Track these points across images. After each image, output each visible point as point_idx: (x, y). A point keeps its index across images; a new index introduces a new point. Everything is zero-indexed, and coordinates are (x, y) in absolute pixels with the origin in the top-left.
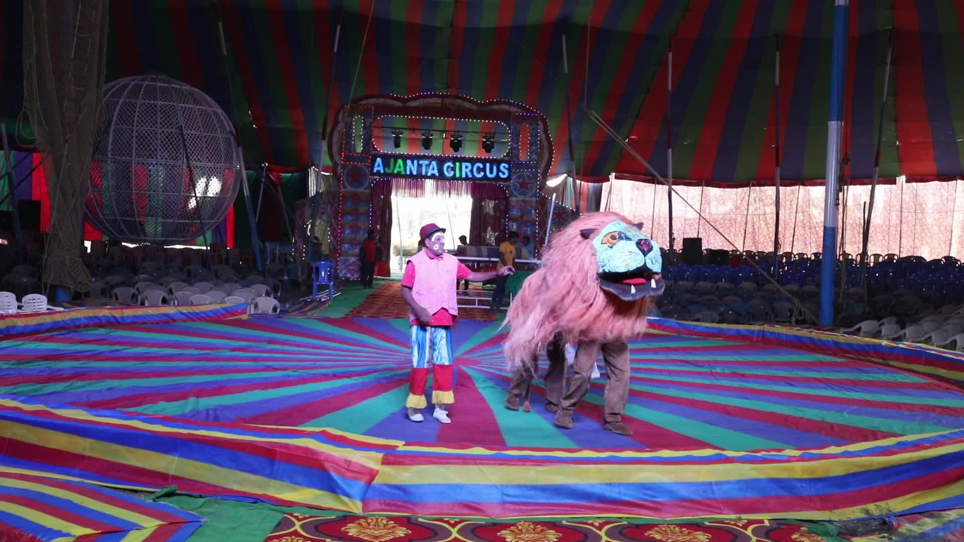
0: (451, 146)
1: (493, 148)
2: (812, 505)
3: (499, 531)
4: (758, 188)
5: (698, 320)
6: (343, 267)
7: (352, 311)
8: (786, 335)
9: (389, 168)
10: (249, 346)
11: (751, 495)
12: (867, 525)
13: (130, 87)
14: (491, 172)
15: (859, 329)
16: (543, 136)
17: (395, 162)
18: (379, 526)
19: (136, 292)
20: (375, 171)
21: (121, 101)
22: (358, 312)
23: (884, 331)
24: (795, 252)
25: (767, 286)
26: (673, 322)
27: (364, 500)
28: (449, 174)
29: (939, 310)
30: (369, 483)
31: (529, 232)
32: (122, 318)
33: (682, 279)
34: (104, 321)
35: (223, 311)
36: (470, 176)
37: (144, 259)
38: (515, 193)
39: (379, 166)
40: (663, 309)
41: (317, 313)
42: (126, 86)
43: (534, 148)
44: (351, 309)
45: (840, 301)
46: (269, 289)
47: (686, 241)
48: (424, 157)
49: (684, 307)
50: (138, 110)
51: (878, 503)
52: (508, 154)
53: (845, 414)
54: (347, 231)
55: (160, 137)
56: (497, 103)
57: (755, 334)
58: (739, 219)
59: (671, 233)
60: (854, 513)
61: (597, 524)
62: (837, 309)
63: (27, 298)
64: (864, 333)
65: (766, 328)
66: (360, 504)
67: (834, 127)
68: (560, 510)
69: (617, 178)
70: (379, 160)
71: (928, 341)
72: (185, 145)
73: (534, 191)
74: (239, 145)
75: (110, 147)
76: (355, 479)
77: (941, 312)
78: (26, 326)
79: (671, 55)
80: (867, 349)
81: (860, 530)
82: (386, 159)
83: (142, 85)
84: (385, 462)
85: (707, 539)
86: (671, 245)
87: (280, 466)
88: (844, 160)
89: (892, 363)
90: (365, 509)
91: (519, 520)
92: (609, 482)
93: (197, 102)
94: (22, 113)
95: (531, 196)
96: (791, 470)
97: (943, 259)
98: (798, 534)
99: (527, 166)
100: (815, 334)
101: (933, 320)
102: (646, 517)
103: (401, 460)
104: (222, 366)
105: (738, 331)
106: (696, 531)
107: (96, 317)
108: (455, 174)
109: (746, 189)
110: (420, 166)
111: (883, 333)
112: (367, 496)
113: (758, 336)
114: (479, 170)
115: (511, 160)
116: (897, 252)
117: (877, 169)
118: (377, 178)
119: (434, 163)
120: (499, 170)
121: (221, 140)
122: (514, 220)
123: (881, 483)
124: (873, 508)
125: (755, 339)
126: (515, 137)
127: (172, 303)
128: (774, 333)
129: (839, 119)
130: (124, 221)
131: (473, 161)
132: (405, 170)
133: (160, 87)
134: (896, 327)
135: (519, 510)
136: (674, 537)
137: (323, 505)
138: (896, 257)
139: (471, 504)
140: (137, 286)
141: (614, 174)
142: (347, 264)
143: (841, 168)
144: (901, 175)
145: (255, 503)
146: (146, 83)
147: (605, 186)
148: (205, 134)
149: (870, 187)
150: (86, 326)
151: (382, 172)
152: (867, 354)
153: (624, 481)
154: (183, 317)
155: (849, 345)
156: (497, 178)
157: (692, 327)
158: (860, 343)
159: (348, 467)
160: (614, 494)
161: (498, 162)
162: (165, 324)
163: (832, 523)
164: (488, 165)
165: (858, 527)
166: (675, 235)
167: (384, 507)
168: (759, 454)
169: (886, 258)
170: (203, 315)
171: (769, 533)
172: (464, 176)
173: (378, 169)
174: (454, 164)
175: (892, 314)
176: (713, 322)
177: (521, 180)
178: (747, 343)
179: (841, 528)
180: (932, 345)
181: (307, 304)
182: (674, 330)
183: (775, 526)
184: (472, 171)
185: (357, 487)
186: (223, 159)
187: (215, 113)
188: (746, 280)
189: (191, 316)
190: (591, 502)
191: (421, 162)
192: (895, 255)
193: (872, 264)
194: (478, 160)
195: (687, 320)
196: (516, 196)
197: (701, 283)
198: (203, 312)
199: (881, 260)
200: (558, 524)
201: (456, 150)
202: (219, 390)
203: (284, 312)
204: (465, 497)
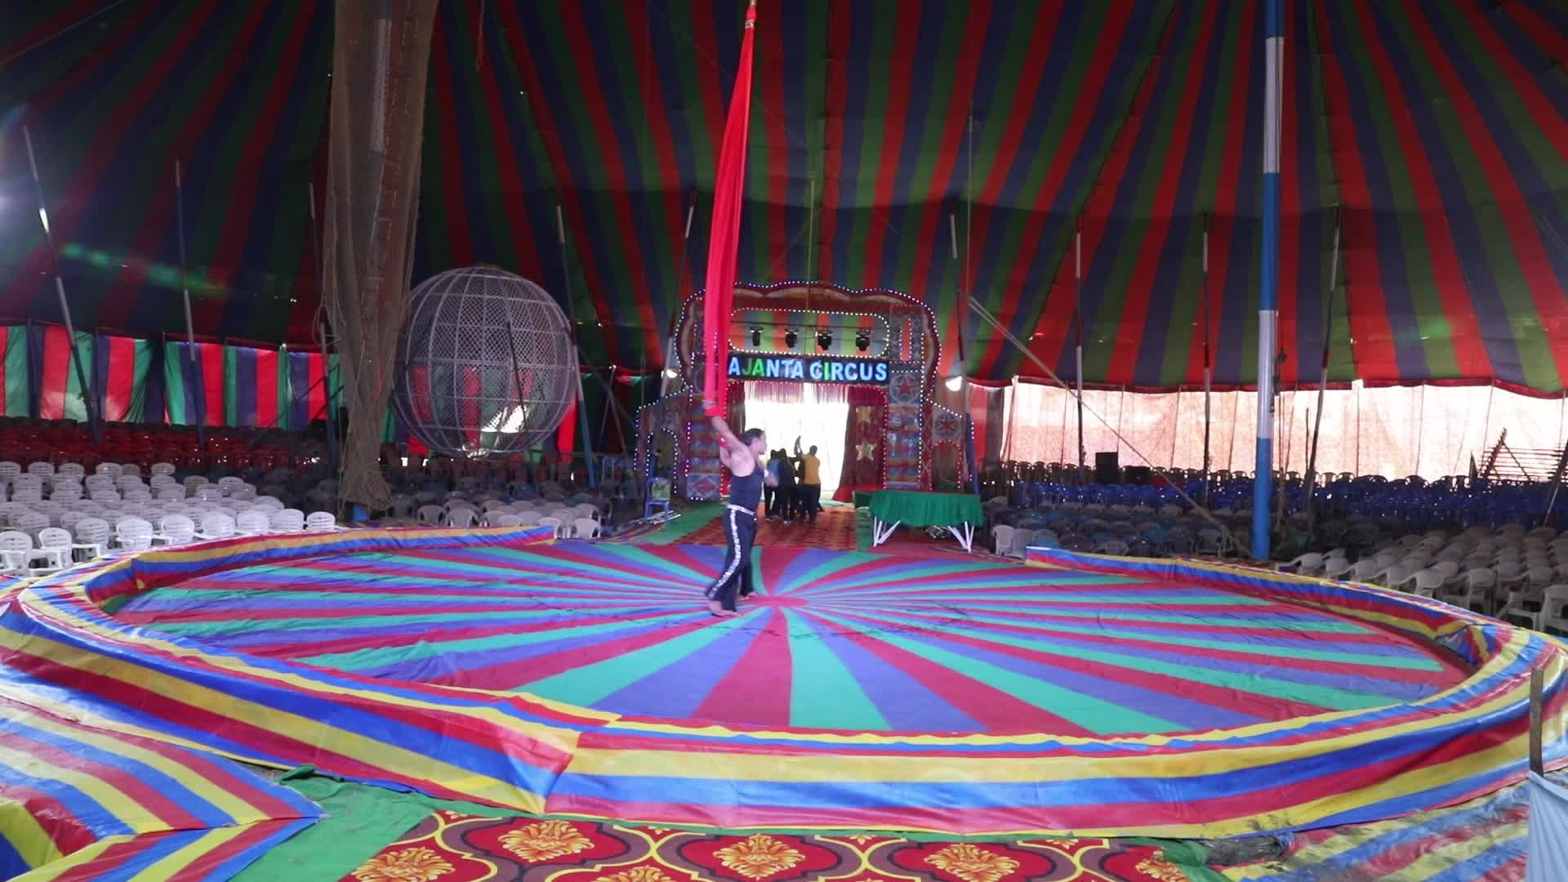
0: (819, 344)
1: (868, 345)
2: (1178, 816)
3: (718, 849)
4: (1188, 394)
5: (1103, 552)
6: (693, 484)
7: (684, 537)
8: (1204, 572)
9: (746, 369)
10: (534, 578)
11: (1090, 801)
12: (1253, 846)
13: (454, 281)
14: (866, 373)
15: (1299, 564)
16: (928, 331)
17: (754, 362)
18: (553, 835)
19: (444, 511)
20: (730, 373)
21: (445, 296)
22: (692, 538)
23: (1330, 565)
24: (1232, 471)
25: (1193, 511)
26: (1066, 554)
27: (549, 796)
28: (817, 376)
29: (1399, 540)
30: (559, 772)
31: (911, 445)
32: (405, 540)
33: (1093, 502)
34: (383, 545)
35: (525, 535)
36: (841, 378)
37: (463, 474)
38: (895, 398)
39: (734, 367)
40: (1063, 538)
41: (639, 540)
42: (451, 278)
43: (916, 345)
44: (685, 534)
45: (1277, 528)
46: (597, 509)
47: (1100, 457)
48: (788, 357)
49: (1089, 536)
50: (462, 304)
51: (1273, 813)
52: (886, 352)
53: (1257, 678)
54: (698, 443)
55: (485, 335)
56: (874, 293)
57: (1167, 570)
58: (1168, 429)
59: (1081, 447)
60: (1236, 827)
61: (862, 842)
62: (1274, 539)
63: (312, 517)
64: (1305, 568)
65: (1180, 562)
66: (542, 801)
67: (1267, 319)
68: (818, 819)
69: (1020, 381)
70: (735, 360)
71: (1381, 580)
72: (512, 344)
73: (917, 396)
74: (573, 344)
75: (431, 347)
76: (540, 765)
77: (1401, 543)
78: (289, 549)
79: (1079, 236)
80: (1301, 589)
81: (1241, 853)
82: (743, 359)
83: (468, 278)
84: (583, 743)
85: (1012, 869)
86: (1081, 461)
87: (449, 744)
88: (1280, 357)
89: (1333, 608)
90: (547, 810)
91: (754, 832)
92: (888, 780)
93: (529, 295)
94: (319, 308)
95: (913, 403)
96: (1150, 766)
97: (1408, 480)
98: (1148, 862)
99: (908, 366)
100: (1241, 571)
101: (1390, 554)
102: (937, 831)
103: (603, 741)
104: (485, 602)
105: (1145, 565)
106: (1002, 855)
107: (373, 540)
108: (823, 376)
109: (1175, 394)
110: (782, 367)
111: (1328, 569)
112: (555, 790)
113: (1169, 574)
114: (852, 371)
115: (891, 362)
116: (1352, 470)
117: (1326, 371)
118: (732, 380)
119: (799, 364)
120: (875, 372)
121: (554, 338)
122: (893, 430)
123: (1280, 783)
124: (1267, 821)
125: (1166, 576)
126: (895, 331)
127: (481, 525)
128: (1189, 569)
129: (1273, 308)
130: (446, 431)
131: (844, 361)
132: (765, 372)
133: (489, 279)
134: (1343, 561)
135: (759, 818)
136: (966, 865)
137: (496, 800)
138: (1352, 477)
139: (694, 807)
140: (448, 504)
141: (1017, 377)
142: (697, 481)
143: (1275, 367)
144: (1358, 378)
145: (408, 792)
146: (473, 275)
147: (1008, 390)
148: (536, 331)
149: (1317, 393)
150: (362, 550)
151: (738, 373)
152: (1302, 596)
153: (909, 780)
154: (477, 541)
155: (1281, 584)
156: (874, 381)
157: (1089, 561)
158: (1295, 582)
159: (534, 750)
160: (895, 797)
161: (875, 362)
162: (455, 550)
163: (1202, 844)
164: (862, 366)
165: (1238, 850)
166: (1086, 448)
167: (576, 806)
168: (1109, 743)
169: (1341, 477)
170: (500, 539)
171: (1106, 861)
172: (834, 378)
173: (734, 370)
174: (823, 364)
175: (1341, 546)
176: (1120, 554)
177: (901, 384)
178: (1156, 581)
179: (1214, 851)
180: (1385, 586)
181: (637, 526)
182: (1069, 564)
183: (1117, 848)
184: (843, 372)
185: (542, 777)
186: (555, 360)
187: (549, 308)
188: (1169, 502)
189: (487, 540)
190: (864, 807)
191: (783, 362)
192: (1350, 474)
193: (1323, 485)
194: (852, 360)
195: (1090, 552)
196: (895, 402)
197: (1115, 507)
198: (500, 536)
199: (1334, 479)
200: (807, 840)
201: (825, 348)
202: (465, 632)
203: (605, 535)
204: (685, 797)
